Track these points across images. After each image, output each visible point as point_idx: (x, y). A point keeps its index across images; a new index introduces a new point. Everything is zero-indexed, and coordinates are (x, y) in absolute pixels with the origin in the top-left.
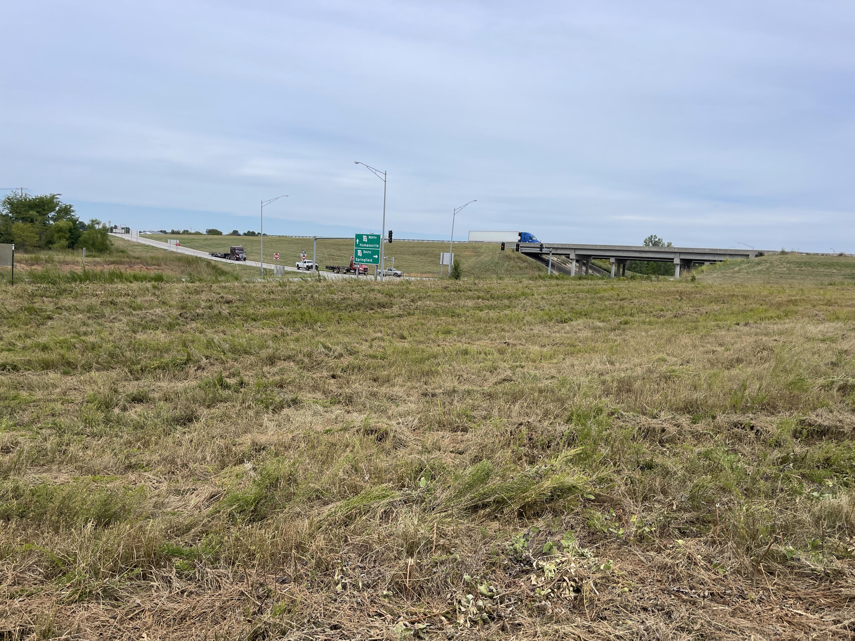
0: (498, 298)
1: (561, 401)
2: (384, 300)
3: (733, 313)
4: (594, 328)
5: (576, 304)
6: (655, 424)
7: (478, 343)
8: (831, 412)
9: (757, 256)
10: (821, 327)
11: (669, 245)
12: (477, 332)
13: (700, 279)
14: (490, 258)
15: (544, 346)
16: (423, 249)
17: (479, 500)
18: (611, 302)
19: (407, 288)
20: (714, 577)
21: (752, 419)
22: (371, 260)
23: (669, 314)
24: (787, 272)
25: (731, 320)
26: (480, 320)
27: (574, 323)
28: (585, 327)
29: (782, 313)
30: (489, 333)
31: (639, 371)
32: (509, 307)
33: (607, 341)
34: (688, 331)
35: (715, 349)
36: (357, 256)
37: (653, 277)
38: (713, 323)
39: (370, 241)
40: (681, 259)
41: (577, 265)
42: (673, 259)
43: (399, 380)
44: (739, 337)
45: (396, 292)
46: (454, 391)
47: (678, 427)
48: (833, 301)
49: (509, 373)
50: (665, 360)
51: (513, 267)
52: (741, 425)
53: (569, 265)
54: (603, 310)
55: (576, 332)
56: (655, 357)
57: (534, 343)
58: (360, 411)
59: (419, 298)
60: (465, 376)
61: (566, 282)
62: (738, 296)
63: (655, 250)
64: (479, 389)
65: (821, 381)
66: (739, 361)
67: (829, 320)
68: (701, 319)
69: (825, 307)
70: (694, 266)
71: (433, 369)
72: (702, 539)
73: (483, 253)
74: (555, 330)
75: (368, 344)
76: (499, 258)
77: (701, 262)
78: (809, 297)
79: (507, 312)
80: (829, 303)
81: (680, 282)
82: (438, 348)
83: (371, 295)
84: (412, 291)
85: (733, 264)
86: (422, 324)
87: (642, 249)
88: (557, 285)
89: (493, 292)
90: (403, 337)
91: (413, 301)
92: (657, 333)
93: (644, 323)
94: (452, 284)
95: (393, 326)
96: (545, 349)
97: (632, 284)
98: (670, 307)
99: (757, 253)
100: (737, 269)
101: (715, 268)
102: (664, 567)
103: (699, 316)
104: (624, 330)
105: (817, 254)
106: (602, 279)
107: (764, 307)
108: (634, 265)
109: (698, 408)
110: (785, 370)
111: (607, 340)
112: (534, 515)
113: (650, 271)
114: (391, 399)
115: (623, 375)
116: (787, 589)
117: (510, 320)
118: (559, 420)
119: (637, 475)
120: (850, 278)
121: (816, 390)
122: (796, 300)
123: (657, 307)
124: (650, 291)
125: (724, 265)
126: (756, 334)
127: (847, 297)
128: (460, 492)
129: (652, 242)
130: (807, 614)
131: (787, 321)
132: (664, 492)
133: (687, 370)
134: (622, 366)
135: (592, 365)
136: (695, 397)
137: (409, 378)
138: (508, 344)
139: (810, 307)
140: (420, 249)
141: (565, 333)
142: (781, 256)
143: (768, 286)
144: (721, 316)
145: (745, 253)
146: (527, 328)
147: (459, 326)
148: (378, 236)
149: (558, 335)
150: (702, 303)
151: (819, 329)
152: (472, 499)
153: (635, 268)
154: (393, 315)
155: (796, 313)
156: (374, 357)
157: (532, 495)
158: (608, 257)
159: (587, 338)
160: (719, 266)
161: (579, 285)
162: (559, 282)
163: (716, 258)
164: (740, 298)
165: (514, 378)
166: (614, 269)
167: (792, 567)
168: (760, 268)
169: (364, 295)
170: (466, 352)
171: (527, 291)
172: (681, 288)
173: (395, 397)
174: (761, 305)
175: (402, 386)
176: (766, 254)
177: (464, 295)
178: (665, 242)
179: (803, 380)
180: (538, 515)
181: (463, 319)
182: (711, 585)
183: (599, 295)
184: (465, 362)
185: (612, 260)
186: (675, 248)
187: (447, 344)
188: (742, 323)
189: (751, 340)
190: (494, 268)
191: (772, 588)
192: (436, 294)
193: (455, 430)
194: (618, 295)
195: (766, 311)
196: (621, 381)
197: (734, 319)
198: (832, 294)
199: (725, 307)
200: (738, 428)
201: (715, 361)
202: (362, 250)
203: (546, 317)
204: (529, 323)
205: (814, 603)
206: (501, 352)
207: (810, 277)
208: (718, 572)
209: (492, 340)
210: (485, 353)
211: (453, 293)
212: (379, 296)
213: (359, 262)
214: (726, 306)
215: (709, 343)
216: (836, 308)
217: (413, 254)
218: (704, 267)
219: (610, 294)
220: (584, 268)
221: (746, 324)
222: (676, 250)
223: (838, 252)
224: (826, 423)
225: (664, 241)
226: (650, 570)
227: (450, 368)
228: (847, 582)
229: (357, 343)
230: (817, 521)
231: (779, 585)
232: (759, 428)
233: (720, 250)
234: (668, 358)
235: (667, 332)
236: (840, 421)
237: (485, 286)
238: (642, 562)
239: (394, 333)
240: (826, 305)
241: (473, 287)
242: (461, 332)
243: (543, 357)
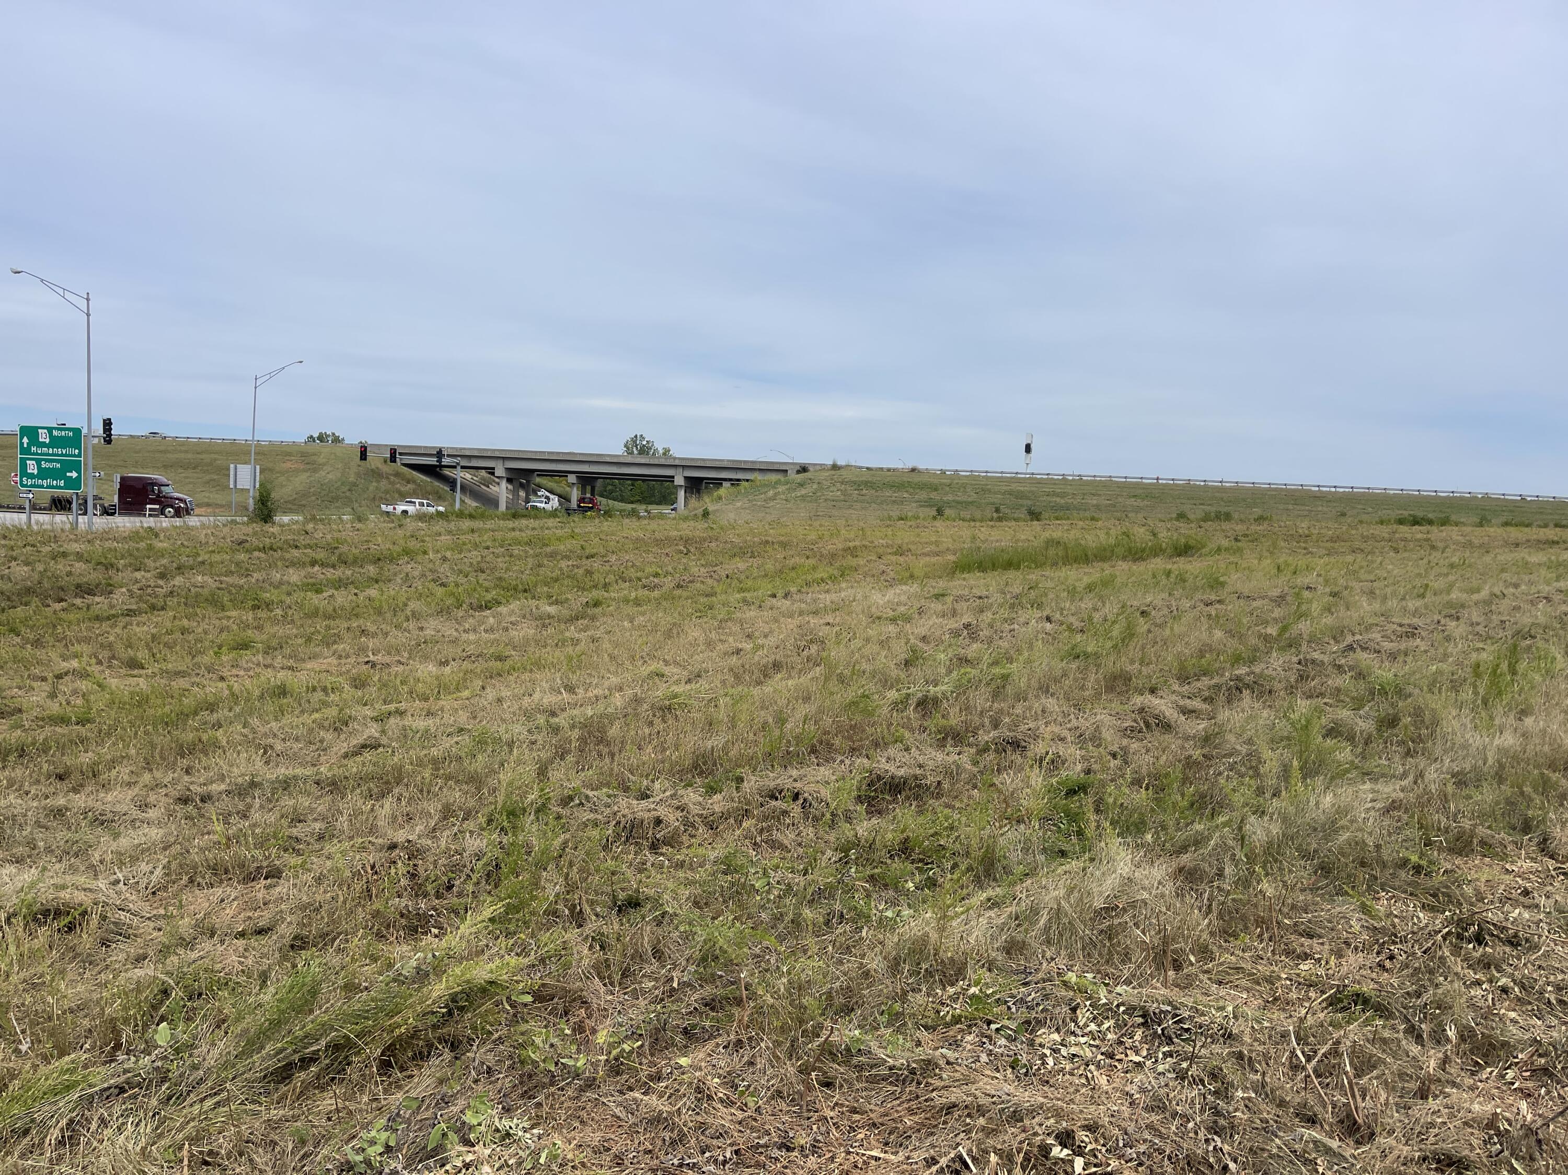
0: (355, 562)
1: (476, 780)
2: (95, 576)
3: (766, 575)
4: (541, 618)
5: (507, 569)
6: (642, 809)
7: (309, 665)
8: (907, 749)
9: (798, 472)
10: (890, 594)
11: (666, 451)
12: (309, 640)
13: (717, 510)
14: (339, 475)
15: (445, 663)
16: (190, 456)
17: (295, 1051)
18: (570, 563)
19: (150, 547)
20: (740, 1115)
21: (795, 780)
22: (62, 483)
23: (669, 583)
24: (842, 497)
25: (766, 588)
26: (314, 613)
27: (503, 609)
28: (524, 617)
29: (836, 572)
30: (335, 642)
31: (618, 700)
32: (377, 581)
33: (561, 644)
34: (699, 614)
35: (740, 646)
36: (24, 473)
37: (642, 510)
38: (738, 596)
39: (55, 442)
40: (685, 478)
41: (510, 487)
42: (673, 477)
43: (123, 772)
44: (776, 620)
45: (123, 557)
46: (253, 785)
47: (682, 811)
48: (905, 547)
49: (373, 730)
50: (661, 675)
51: (387, 492)
52: (780, 793)
53: (494, 489)
54: (556, 580)
55: (507, 629)
56: (645, 670)
57: (426, 658)
58: (19, 861)
59: (179, 568)
60: (279, 747)
61: (489, 524)
62: (773, 543)
63: (643, 461)
64: (309, 771)
65: (892, 695)
66: (777, 666)
67: (902, 581)
68: (718, 590)
69: (894, 558)
70: (706, 488)
71: (205, 737)
72: (719, 1040)
73: (324, 464)
74: (467, 626)
75: (47, 687)
76: (358, 475)
77: (718, 482)
78: (873, 542)
79: (373, 592)
80: (900, 552)
81: (686, 519)
82: (220, 684)
83: (60, 566)
84: (161, 554)
85: (765, 485)
86: (184, 631)
87: (622, 460)
88: (473, 531)
89: (344, 549)
90: (134, 664)
91: (162, 576)
92: (649, 621)
93: (626, 601)
94: (255, 533)
95: (112, 638)
96: (447, 670)
97: (607, 525)
98: (670, 569)
99: (798, 468)
100: (771, 493)
101: (739, 493)
102: (657, 1120)
103: (715, 584)
104: (593, 618)
105: (882, 469)
106: (555, 515)
107: (812, 561)
108: (610, 487)
109: (715, 764)
110: (842, 679)
111: (564, 641)
112: (414, 1058)
113: (637, 498)
114: (101, 821)
115: (590, 713)
116: (854, 1111)
117: (379, 612)
118: (470, 825)
119: (613, 926)
120: (927, 506)
121: (885, 710)
122: (855, 547)
123: (649, 570)
124: (638, 539)
125: (751, 487)
126: (801, 613)
127: (923, 540)
128: (250, 1043)
129: (636, 446)
130: (887, 1156)
131: (844, 585)
132: (658, 954)
133: (697, 693)
134: (590, 694)
135: (537, 696)
136: (709, 744)
137: (148, 766)
138: (374, 665)
139: (874, 558)
140: (182, 456)
141: (486, 631)
142: (833, 472)
143: (816, 524)
144: (750, 583)
145: (781, 468)
146: (412, 625)
147: (270, 629)
148: (77, 431)
149: (472, 637)
150: (721, 559)
151: (887, 598)
152: (277, 1054)
153: (611, 492)
154: (113, 612)
155: (856, 570)
156: (63, 720)
157: (406, 1021)
158: (565, 474)
159: (527, 641)
160: (745, 488)
161: (513, 529)
162: (477, 524)
163: (740, 476)
164: (776, 546)
165: (384, 741)
167: (860, 1068)
168: (803, 492)
169: (40, 567)
170: (282, 691)
171: (413, 544)
172: (687, 532)
173: (110, 816)
174: (808, 558)
175: (129, 784)
176: (811, 469)
177: (282, 559)
178: (660, 447)
179: (867, 696)
180: (421, 1057)
181: (279, 612)
182: (736, 1134)
183: (549, 550)
184: (281, 712)
185: (572, 478)
186: (675, 458)
187: (242, 673)
188: (780, 594)
189: (792, 623)
190: (348, 494)
191: (832, 1114)
192: (216, 558)
193: (250, 878)
194: (582, 547)
195: (814, 568)
196: (585, 725)
197: (769, 586)
198: (904, 535)
199: (755, 565)
200: (777, 799)
201: (741, 670)
202: (38, 462)
203: (449, 602)
204: (415, 615)
205: (896, 1128)
206: (359, 683)
207: (873, 505)
208: (746, 1105)
209: (340, 657)
210: (324, 689)
211: (256, 554)
212: (79, 566)
213: (31, 486)
214: (756, 562)
215: (730, 634)
216: (910, 558)
217: (165, 467)
218: (722, 491)
219: (569, 547)
220: (522, 494)
221: (786, 596)
222: (677, 462)
223: (910, 465)
224: (901, 772)
225: (656, 445)
226: (632, 1132)
227: (245, 731)
228: (941, 1078)
229: (20, 688)
230: (895, 966)
231: (842, 1105)
232: (806, 795)
233: (745, 462)
234: (667, 670)
235: (664, 619)
236: (921, 766)
237: (329, 537)
238: (618, 1118)
239: (113, 657)
240: (895, 554)
241: (303, 540)
242: (274, 643)
243: (442, 688)
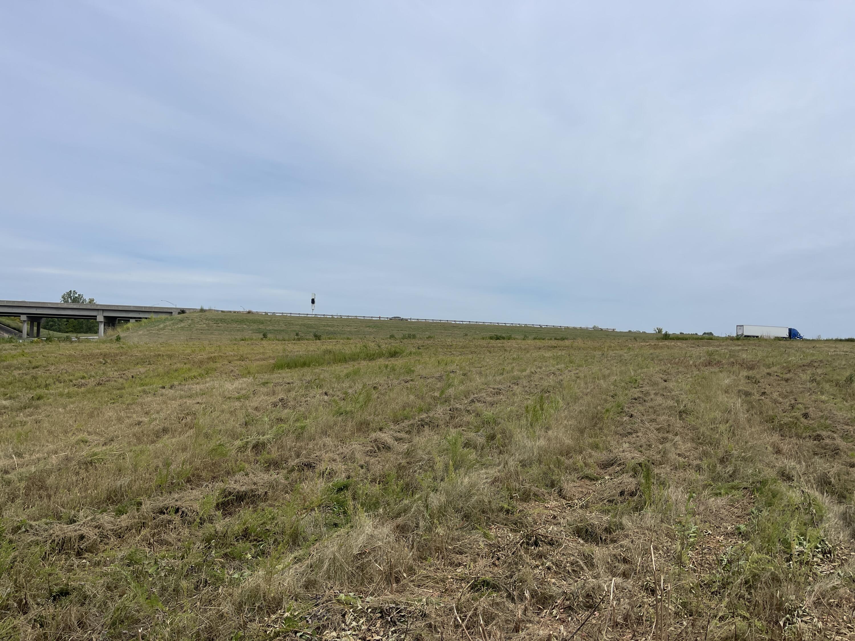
3: (158, 375)
6: (70, 531)
8: (247, 475)
9: (179, 313)
10: (236, 384)
11: (91, 301)
13: (126, 336)
18: (21, 372)
21: (177, 501)
23: (92, 382)
24: (207, 328)
25: (157, 383)
29: (203, 372)
31: (54, 460)
33: (13, 425)
34: (112, 401)
35: (141, 420)
37: (73, 337)
38: (140, 388)
40: (105, 317)
42: (96, 316)
44: (165, 402)
47: (99, 528)
48: (245, 356)
50: (85, 442)
52: (167, 510)
54: (10, 384)
56: (73, 439)
62: (163, 355)
63: (75, 307)
65: (238, 443)
66: (165, 431)
67: (243, 376)
68: (126, 386)
69: (238, 363)
70: (119, 323)
77: (127, 320)
78: (226, 354)
80: (242, 359)
81: (104, 342)
85: (158, 321)
87: (59, 306)
92: (77, 407)
93: (61, 395)
97: (49, 347)
98: (93, 373)
99: (180, 311)
100: (162, 326)
101: (141, 326)
103: (124, 381)
104: (37, 407)
105: (230, 312)
106: (10, 341)
107: (188, 366)
108: (51, 323)
109: (122, 496)
110: (207, 436)
111: (15, 423)
113: (70, 329)
115: (33, 469)
119: (49, 610)
120: (257, 333)
121: (234, 452)
122: (215, 357)
123: (78, 374)
124: (70, 355)
125: (149, 322)
126: (181, 397)
127: (256, 352)
129: (71, 297)
131: (208, 379)
132: (82, 624)
133: (110, 451)
134: (34, 457)
136: (119, 483)
139: (226, 363)
142: (201, 313)
143: (191, 343)
144: (147, 380)
145: (170, 311)
150: (128, 366)
151: (234, 386)
153: (52, 326)
155: (216, 370)
158: (18, 315)
160: (145, 323)
163: (141, 315)
164: (165, 357)
166: (26, 328)
168: (182, 325)
172: (105, 350)
174: (185, 364)
176: (187, 312)
178: (87, 298)
179: (223, 445)
183: (5, 364)
185: (24, 318)
186: (97, 305)
188: (168, 386)
189: (175, 404)
194: (30, 362)
195: (190, 370)
196: (30, 478)
197: (160, 382)
198: (244, 349)
199: (151, 369)
200: (164, 514)
201: (141, 435)
207: (226, 332)
214: (152, 367)
215: (134, 413)
216: (248, 362)
218: (129, 325)
219: (20, 361)
221: (171, 387)
222: (98, 308)
224: (244, 489)
225: (84, 297)
230: (239, 608)
232: (184, 509)
233: (145, 307)
234: (89, 438)
235: (87, 405)
236: (255, 484)
240: (239, 360)
